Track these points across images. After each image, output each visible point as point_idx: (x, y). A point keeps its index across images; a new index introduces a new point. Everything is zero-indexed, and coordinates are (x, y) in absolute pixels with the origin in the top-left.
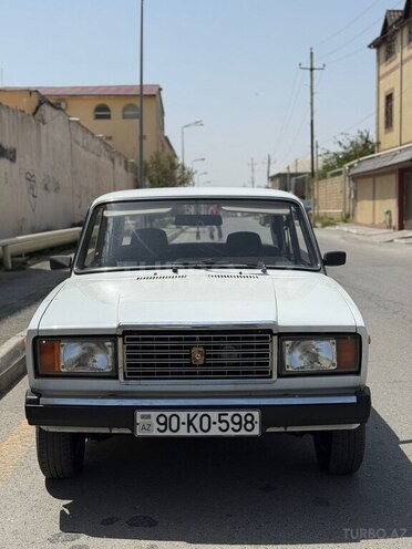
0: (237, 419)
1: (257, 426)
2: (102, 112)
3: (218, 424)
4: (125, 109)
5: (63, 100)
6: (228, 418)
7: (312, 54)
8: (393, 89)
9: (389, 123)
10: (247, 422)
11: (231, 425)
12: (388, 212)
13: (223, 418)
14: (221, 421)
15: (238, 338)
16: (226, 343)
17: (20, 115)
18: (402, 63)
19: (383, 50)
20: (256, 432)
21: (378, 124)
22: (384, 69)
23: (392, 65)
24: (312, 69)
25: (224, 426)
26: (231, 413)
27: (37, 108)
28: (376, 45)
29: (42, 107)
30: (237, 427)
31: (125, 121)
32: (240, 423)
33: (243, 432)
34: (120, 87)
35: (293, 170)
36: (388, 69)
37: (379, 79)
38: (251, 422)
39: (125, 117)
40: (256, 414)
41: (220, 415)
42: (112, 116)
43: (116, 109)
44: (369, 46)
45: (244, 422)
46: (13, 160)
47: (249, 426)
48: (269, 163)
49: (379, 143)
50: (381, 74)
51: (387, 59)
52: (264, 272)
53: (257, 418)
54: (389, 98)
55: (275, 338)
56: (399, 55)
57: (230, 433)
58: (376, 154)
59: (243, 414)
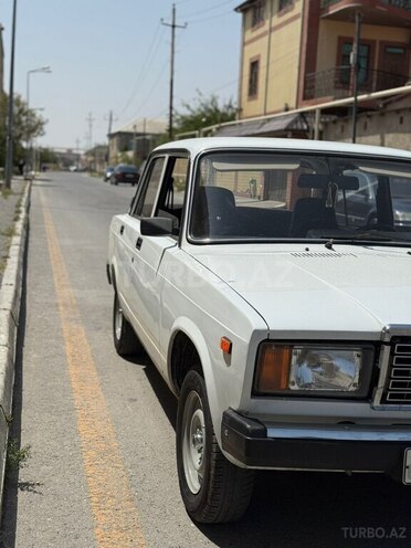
7: (174, 10)
8: (259, 56)
9: (253, 91)
12: (253, 181)
18: (271, 30)
19: (250, 15)
21: (240, 90)
22: (250, 35)
23: (260, 31)
24: (174, 26)
28: (242, 9)
35: (140, 130)
36: (255, 34)
37: (244, 44)
44: (236, 10)
48: (111, 119)
49: (240, 110)
50: (246, 39)
51: (254, 24)
54: (254, 65)
56: (267, 22)
58: (237, 122)
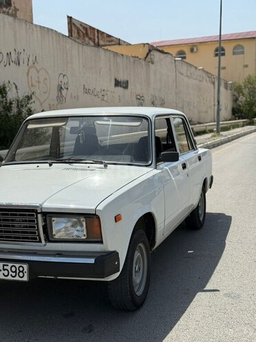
0: (14, 269)
1: (26, 275)
2: (220, 52)
3: (3, 272)
4: (235, 48)
5: (195, 46)
6: (8, 268)
10: (20, 272)
11: (10, 273)
13: (5, 267)
14: (4, 270)
15: (25, 215)
16: (18, 218)
17: (132, 59)
20: (25, 279)
25: (6, 273)
26: (10, 265)
27: (148, 54)
29: (152, 53)
30: (14, 274)
31: (235, 56)
32: (15, 272)
33: (17, 278)
34: (232, 35)
38: (22, 272)
39: (234, 53)
40: (26, 267)
41: (4, 265)
42: (226, 54)
43: (229, 49)
45: (18, 271)
46: (126, 87)
47: (21, 274)
52: (106, 166)
53: (26, 270)
55: (39, 216)
57: (9, 278)
59: (17, 266)
